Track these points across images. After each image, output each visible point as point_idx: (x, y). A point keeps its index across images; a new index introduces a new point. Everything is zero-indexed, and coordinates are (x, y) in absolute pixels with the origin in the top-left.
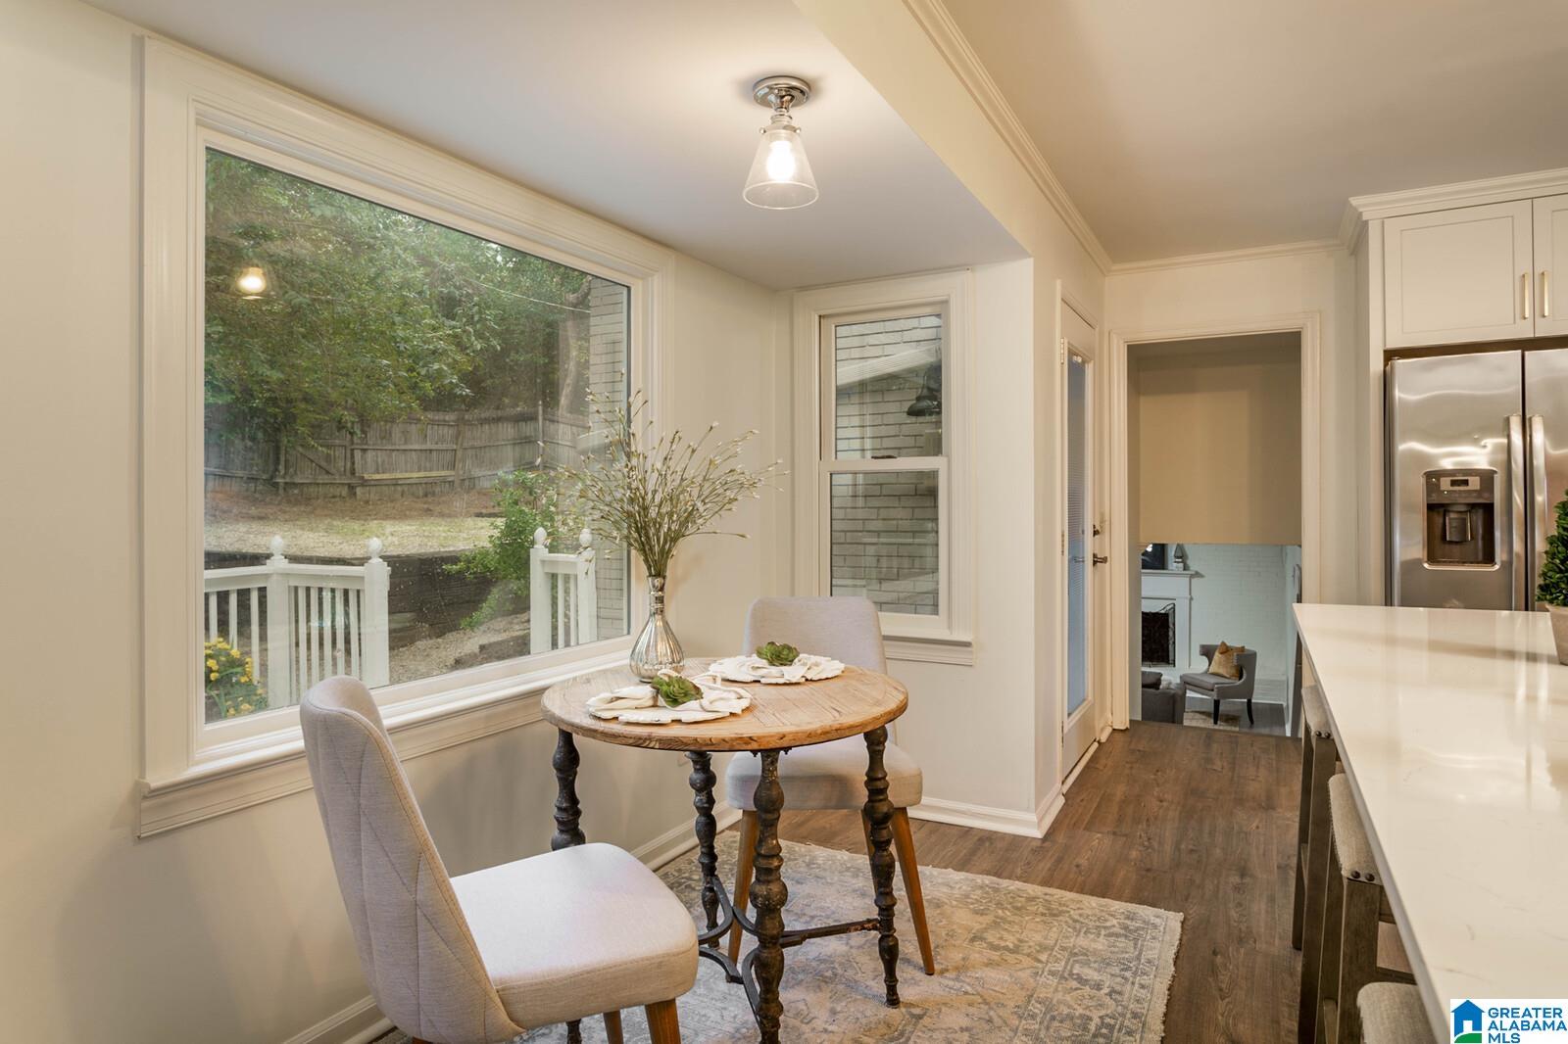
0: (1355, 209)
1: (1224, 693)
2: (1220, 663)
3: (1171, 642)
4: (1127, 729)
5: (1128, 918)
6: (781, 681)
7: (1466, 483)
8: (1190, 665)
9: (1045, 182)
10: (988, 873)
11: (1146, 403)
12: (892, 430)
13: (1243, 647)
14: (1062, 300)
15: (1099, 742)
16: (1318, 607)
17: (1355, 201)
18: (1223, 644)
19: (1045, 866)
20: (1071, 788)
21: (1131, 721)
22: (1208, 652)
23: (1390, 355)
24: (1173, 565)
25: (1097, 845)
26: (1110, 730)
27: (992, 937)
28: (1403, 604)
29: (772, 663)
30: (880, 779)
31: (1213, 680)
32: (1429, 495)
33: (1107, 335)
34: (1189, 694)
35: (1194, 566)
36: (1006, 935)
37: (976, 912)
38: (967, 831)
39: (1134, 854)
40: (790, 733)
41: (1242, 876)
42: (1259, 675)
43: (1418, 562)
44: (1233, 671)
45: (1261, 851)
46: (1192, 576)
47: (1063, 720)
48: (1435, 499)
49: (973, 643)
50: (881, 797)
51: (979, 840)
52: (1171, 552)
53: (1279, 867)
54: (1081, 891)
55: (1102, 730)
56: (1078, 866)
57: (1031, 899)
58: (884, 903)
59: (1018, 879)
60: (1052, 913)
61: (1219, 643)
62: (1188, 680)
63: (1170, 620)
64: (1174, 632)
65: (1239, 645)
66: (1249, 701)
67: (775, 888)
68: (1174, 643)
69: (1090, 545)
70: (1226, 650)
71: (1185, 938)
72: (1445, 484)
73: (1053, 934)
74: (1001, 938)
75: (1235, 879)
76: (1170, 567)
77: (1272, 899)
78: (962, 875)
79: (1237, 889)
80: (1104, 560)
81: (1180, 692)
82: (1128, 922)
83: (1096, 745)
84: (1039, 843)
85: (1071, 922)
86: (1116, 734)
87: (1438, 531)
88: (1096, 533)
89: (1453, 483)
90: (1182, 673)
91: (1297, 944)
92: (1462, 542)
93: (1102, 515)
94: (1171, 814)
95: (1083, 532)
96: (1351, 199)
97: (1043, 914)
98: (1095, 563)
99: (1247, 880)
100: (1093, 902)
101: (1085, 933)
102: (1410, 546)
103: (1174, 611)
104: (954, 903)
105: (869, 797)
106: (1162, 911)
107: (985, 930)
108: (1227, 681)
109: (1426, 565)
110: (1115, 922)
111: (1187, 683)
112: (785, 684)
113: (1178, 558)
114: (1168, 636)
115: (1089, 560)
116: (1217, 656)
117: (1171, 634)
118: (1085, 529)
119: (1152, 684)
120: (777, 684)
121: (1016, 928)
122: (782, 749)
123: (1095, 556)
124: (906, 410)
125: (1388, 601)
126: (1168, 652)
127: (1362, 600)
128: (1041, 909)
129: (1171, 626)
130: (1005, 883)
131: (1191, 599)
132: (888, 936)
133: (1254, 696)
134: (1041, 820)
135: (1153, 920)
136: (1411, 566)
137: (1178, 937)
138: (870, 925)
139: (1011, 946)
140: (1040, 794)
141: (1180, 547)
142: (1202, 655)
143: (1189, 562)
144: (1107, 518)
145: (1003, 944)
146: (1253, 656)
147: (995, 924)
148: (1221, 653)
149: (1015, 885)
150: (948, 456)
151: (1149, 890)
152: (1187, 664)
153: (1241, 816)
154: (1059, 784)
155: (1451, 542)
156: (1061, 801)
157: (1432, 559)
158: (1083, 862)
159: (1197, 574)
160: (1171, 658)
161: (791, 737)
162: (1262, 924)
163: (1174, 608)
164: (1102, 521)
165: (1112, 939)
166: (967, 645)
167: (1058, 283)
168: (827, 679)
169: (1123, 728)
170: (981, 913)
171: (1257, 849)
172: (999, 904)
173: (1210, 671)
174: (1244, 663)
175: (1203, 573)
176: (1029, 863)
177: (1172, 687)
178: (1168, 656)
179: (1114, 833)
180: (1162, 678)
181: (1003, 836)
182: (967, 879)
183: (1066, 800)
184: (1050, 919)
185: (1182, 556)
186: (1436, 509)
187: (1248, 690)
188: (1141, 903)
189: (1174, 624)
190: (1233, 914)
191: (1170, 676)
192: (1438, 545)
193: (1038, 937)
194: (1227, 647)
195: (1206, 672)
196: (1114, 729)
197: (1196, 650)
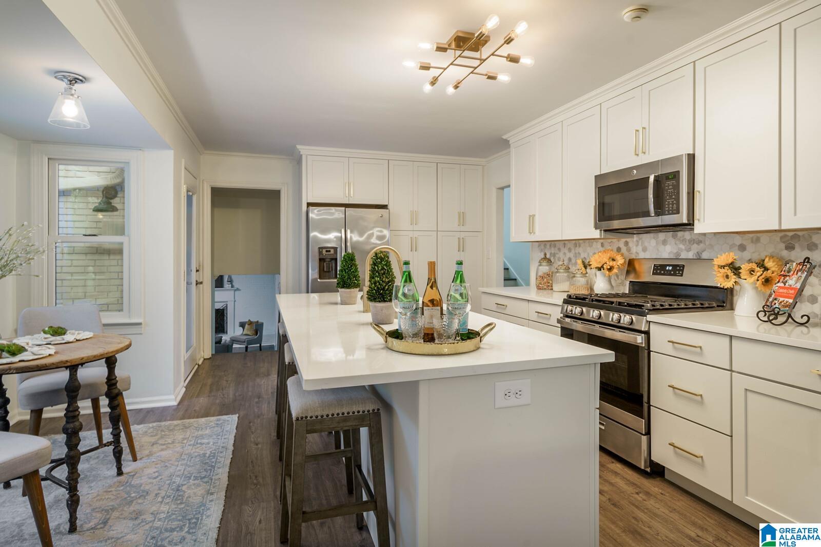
0: (298, 149)
1: (250, 342)
2: (248, 330)
3: (225, 322)
4: (210, 358)
5: (217, 421)
6: (64, 342)
7: (330, 251)
8: (234, 332)
9: (165, 95)
10: (154, 422)
11: (216, 210)
12: (83, 218)
13: (258, 321)
14: (185, 168)
15: (198, 365)
16: (285, 295)
17: (298, 147)
18: (249, 320)
19: (181, 413)
20: (188, 384)
21: (212, 355)
22: (242, 325)
23: (309, 205)
24: (227, 285)
25: (203, 401)
26: (203, 359)
27: (160, 442)
28: (312, 292)
29: (53, 335)
30: (113, 379)
31: (245, 337)
32: (319, 255)
33: (201, 181)
34: (235, 346)
35: (236, 285)
36: (167, 439)
37: (152, 436)
38: (141, 410)
39: (218, 401)
40: (86, 357)
41: (259, 398)
42: (265, 333)
43: (316, 279)
44: (254, 332)
45: (265, 389)
46: (235, 290)
47: (184, 355)
48: (321, 257)
49: (143, 323)
50: (114, 387)
51: (147, 412)
52: (226, 279)
53: (271, 393)
54: (198, 417)
55: (199, 359)
56: (195, 410)
57: (176, 426)
58: (115, 432)
59: (170, 420)
60: (185, 427)
61: (247, 321)
62: (233, 339)
63: (225, 312)
64: (227, 318)
65: (256, 320)
66: (260, 345)
67: (77, 424)
68: (227, 323)
69: (194, 276)
70: (250, 323)
71: (239, 422)
72: (324, 251)
73: (188, 433)
74: (166, 441)
75: (256, 400)
76: (225, 286)
77: (269, 403)
78: (142, 426)
79: (257, 403)
80: (201, 283)
81: (230, 344)
82: (218, 422)
83: (197, 366)
84: (176, 407)
85: (194, 428)
86: (205, 361)
87: (322, 268)
88: (197, 271)
89: (327, 251)
90: (230, 337)
91: (276, 413)
92: (329, 272)
93: (199, 263)
94: (231, 385)
95: (191, 271)
96: (297, 146)
97: (182, 429)
98: (197, 284)
99: (260, 399)
100: (203, 420)
101: (201, 430)
102: (314, 274)
103: (227, 308)
104: (140, 436)
105: (108, 388)
106: (230, 416)
107: (158, 440)
108: (251, 337)
109: (319, 280)
110: (212, 423)
111: (234, 340)
112: (66, 343)
113: (229, 282)
114: (224, 320)
115: (194, 283)
116: (247, 326)
117: (225, 318)
118: (192, 269)
119: (218, 342)
120: (61, 344)
121: (171, 436)
122: (79, 364)
123: (197, 281)
124: (93, 208)
125: (308, 292)
126: (224, 327)
127: (300, 292)
128: (181, 427)
129: (225, 314)
130: (163, 423)
131: (235, 301)
132: (117, 446)
133: (262, 343)
134: (176, 398)
135: (227, 419)
136: (314, 280)
137: (237, 421)
138: (109, 444)
139: (170, 442)
140: (175, 387)
141: (230, 277)
142: (240, 326)
143: (234, 284)
144: (201, 264)
145: (166, 442)
146: (262, 324)
147: (162, 437)
148: (249, 325)
149: (168, 423)
150: (129, 236)
151: (225, 410)
152: (234, 331)
153: (258, 380)
154: (182, 383)
155: (326, 272)
156: (184, 389)
157: (320, 278)
158: (197, 408)
159: (238, 289)
160: (225, 330)
161: (86, 358)
162: (266, 411)
163: (227, 306)
164: (199, 266)
165: (212, 429)
166: (140, 324)
167: (183, 160)
168: (87, 339)
169: (208, 357)
170: (156, 435)
171: (264, 389)
172: (162, 431)
173: (244, 333)
174: (257, 328)
175: (240, 288)
176: (173, 415)
177: (227, 342)
178: (224, 329)
179: (209, 396)
180: (223, 338)
181: (158, 408)
182: (144, 427)
183: (186, 389)
184: (185, 430)
185: (231, 281)
186: (322, 260)
187: (259, 341)
188: (222, 415)
189: (227, 314)
190: (256, 410)
191: (226, 338)
192: (323, 273)
193: (181, 437)
194: (251, 322)
195: (242, 334)
196: (205, 359)
197: (237, 324)
